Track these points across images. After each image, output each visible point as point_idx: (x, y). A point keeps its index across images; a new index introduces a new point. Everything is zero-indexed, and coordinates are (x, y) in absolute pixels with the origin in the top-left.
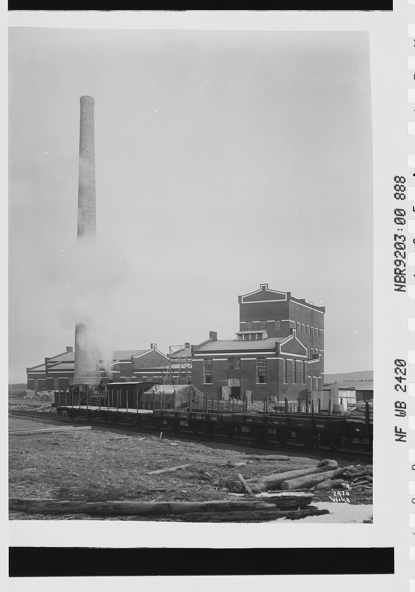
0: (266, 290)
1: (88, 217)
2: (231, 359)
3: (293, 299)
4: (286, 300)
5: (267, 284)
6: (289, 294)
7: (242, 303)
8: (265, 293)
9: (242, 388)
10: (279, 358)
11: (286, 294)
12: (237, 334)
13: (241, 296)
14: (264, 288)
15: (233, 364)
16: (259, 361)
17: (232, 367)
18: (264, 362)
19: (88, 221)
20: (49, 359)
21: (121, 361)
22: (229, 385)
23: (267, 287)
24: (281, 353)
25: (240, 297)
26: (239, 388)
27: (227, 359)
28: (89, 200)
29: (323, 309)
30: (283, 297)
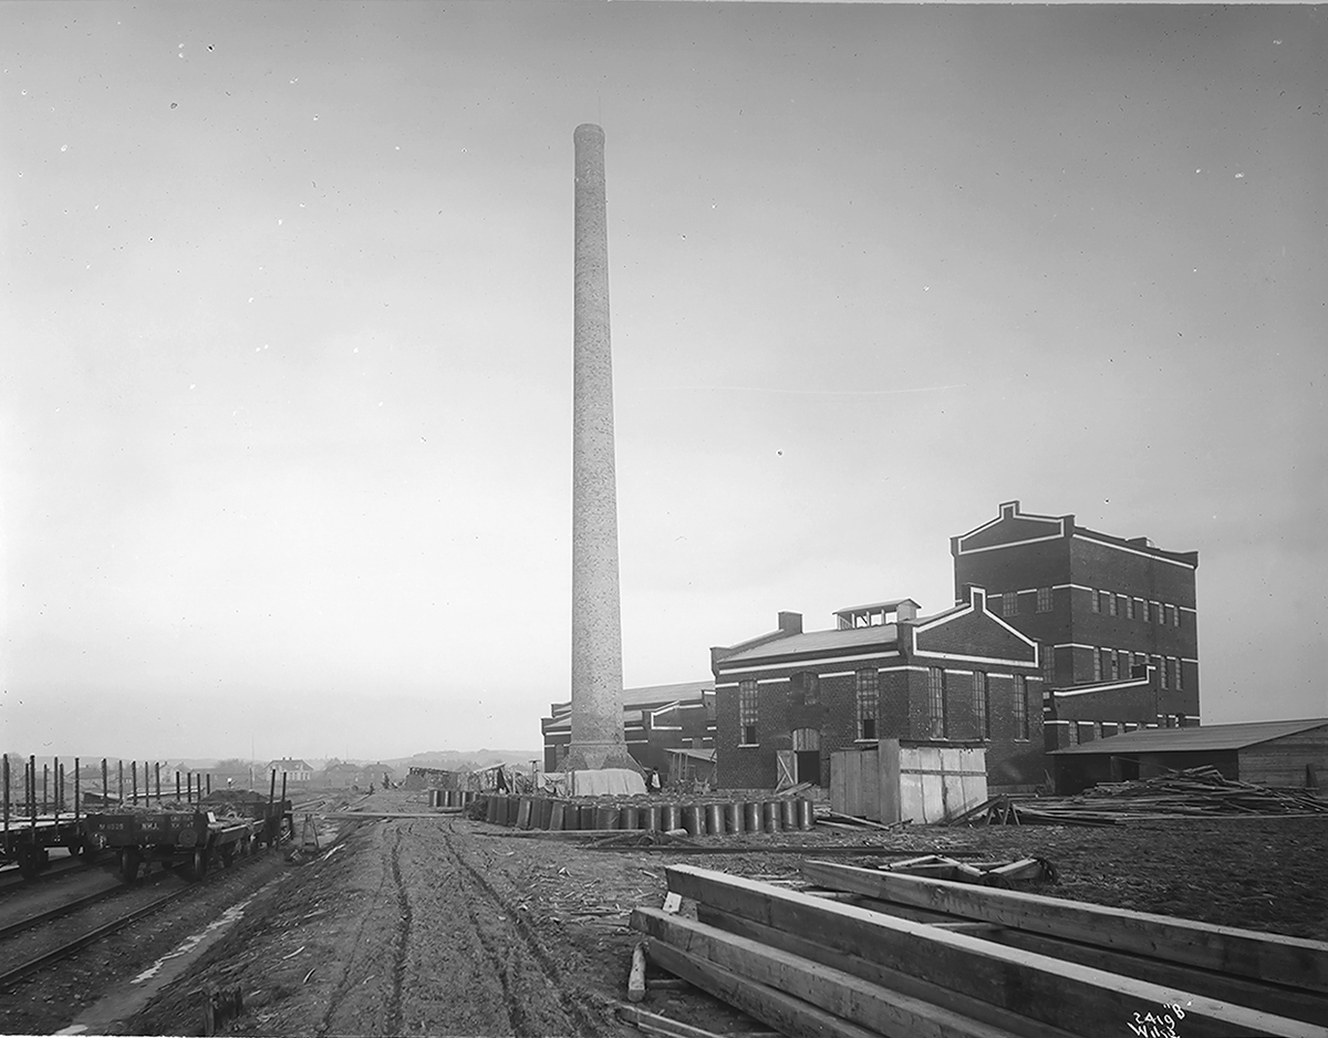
0: (1015, 516)
1: (590, 389)
2: (797, 675)
3: (1082, 531)
4: (1062, 535)
5: (1017, 503)
6: (1069, 519)
7: (961, 553)
8: (1012, 523)
9: (822, 752)
10: (909, 668)
11: (1062, 521)
12: (839, 614)
13: (957, 538)
14: (1008, 511)
15: (801, 692)
16: (862, 679)
17: (800, 700)
18: (873, 679)
19: (592, 398)
20: (560, 706)
21: (682, 703)
22: (795, 749)
23: (1017, 510)
24: (916, 652)
25: (954, 541)
26: (818, 752)
27: (788, 679)
28: (592, 352)
29: (1192, 558)
30: (1055, 528)
